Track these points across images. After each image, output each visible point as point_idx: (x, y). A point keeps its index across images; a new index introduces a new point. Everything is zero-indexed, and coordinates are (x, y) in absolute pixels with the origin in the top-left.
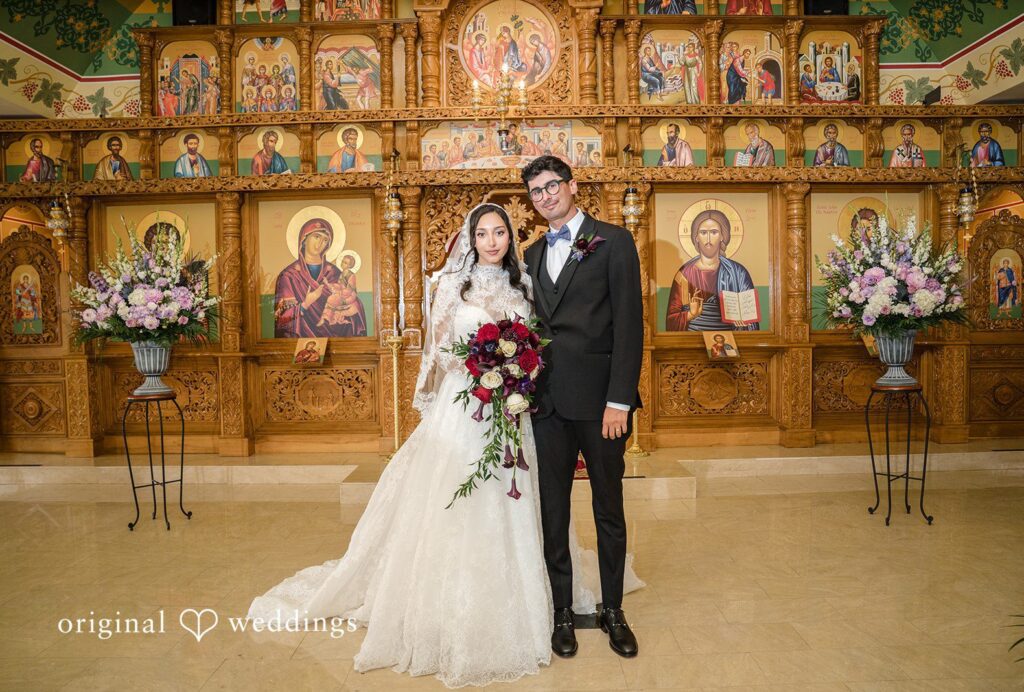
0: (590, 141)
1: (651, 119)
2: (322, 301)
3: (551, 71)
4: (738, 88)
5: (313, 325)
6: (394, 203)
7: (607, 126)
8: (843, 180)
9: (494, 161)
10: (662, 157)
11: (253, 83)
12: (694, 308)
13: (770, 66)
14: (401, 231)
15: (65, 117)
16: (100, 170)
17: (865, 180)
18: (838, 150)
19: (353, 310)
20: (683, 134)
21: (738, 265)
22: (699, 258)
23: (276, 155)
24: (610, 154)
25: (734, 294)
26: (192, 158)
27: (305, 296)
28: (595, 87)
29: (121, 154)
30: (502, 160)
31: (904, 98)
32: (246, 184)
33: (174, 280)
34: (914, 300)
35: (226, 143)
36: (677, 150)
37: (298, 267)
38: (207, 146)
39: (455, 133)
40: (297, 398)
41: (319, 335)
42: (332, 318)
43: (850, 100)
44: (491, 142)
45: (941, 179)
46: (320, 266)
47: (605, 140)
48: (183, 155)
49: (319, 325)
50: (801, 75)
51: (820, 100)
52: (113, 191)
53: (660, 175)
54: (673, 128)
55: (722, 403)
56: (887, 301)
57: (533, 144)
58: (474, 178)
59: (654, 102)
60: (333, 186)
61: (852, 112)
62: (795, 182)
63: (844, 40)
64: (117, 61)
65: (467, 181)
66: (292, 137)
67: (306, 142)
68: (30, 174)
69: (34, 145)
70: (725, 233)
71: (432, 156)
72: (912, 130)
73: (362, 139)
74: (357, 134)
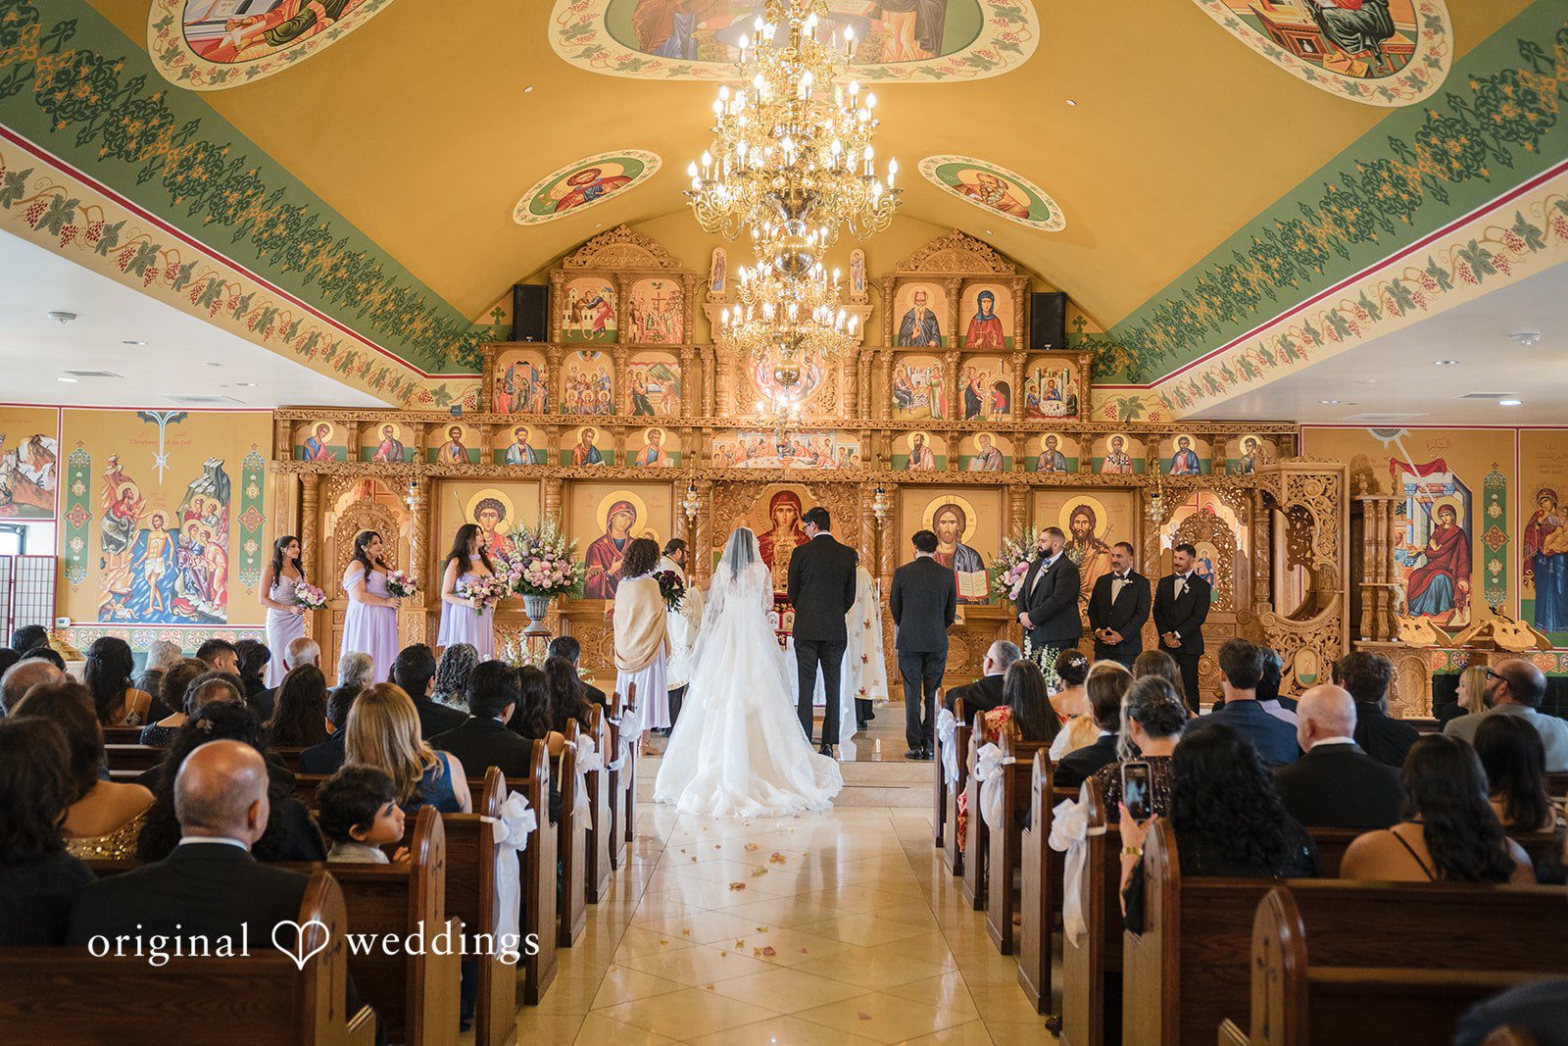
0: (851, 447)
1: (900, 431)
3: (820, 388)
4: (974, 406)
6: (691, 495)
7: (864, 436)
8: (1058, 483)
9: (771, 461)
10: (909, 461)
11: (575, 388)
13: (1002, 387)
14: (695, 518)
15: (413, 409)
16: (442, 453)
17: (1075, 483)
18: (1057, 457)
20: (926, 442)
21: (972, 550)
22: (939, 543)
23: (592, 448)
24: (866, 459)
25: (968, 574)
26: (522, 447)
27: (611, 565)
28: (856, 404)
29: (461, 441)
30: (779, 461)
31: (1117, 413)
35: (553, 439)
36: (922, 455)
37: (606, 541)
38: (535, 438)
39: (741, 437)
43: (1068, 416)
44: (769, 445)
45: (1140, 484)
46: (624, 540)
47: (863, 446)
48: (514, 445)
50: (1026, 395)
51: (1043, 416)
53: (905, 477)
54: (919, 437)
57: (804, 448)
58: (756, 476)
59: (904, 416)
60: (641, 477)
61: (1069, 427)
62: (1016, 484)
63: (1064, 365)
64: (458, 362)
65: (750, 478)
66: (607, 434)
67: (620, 440)
68: (381, 454)
69: (386, 431)
70: (962, 524)
71: (721, 454)
72: (1121, 441)
73: (664, 437)
74: (660, 434)
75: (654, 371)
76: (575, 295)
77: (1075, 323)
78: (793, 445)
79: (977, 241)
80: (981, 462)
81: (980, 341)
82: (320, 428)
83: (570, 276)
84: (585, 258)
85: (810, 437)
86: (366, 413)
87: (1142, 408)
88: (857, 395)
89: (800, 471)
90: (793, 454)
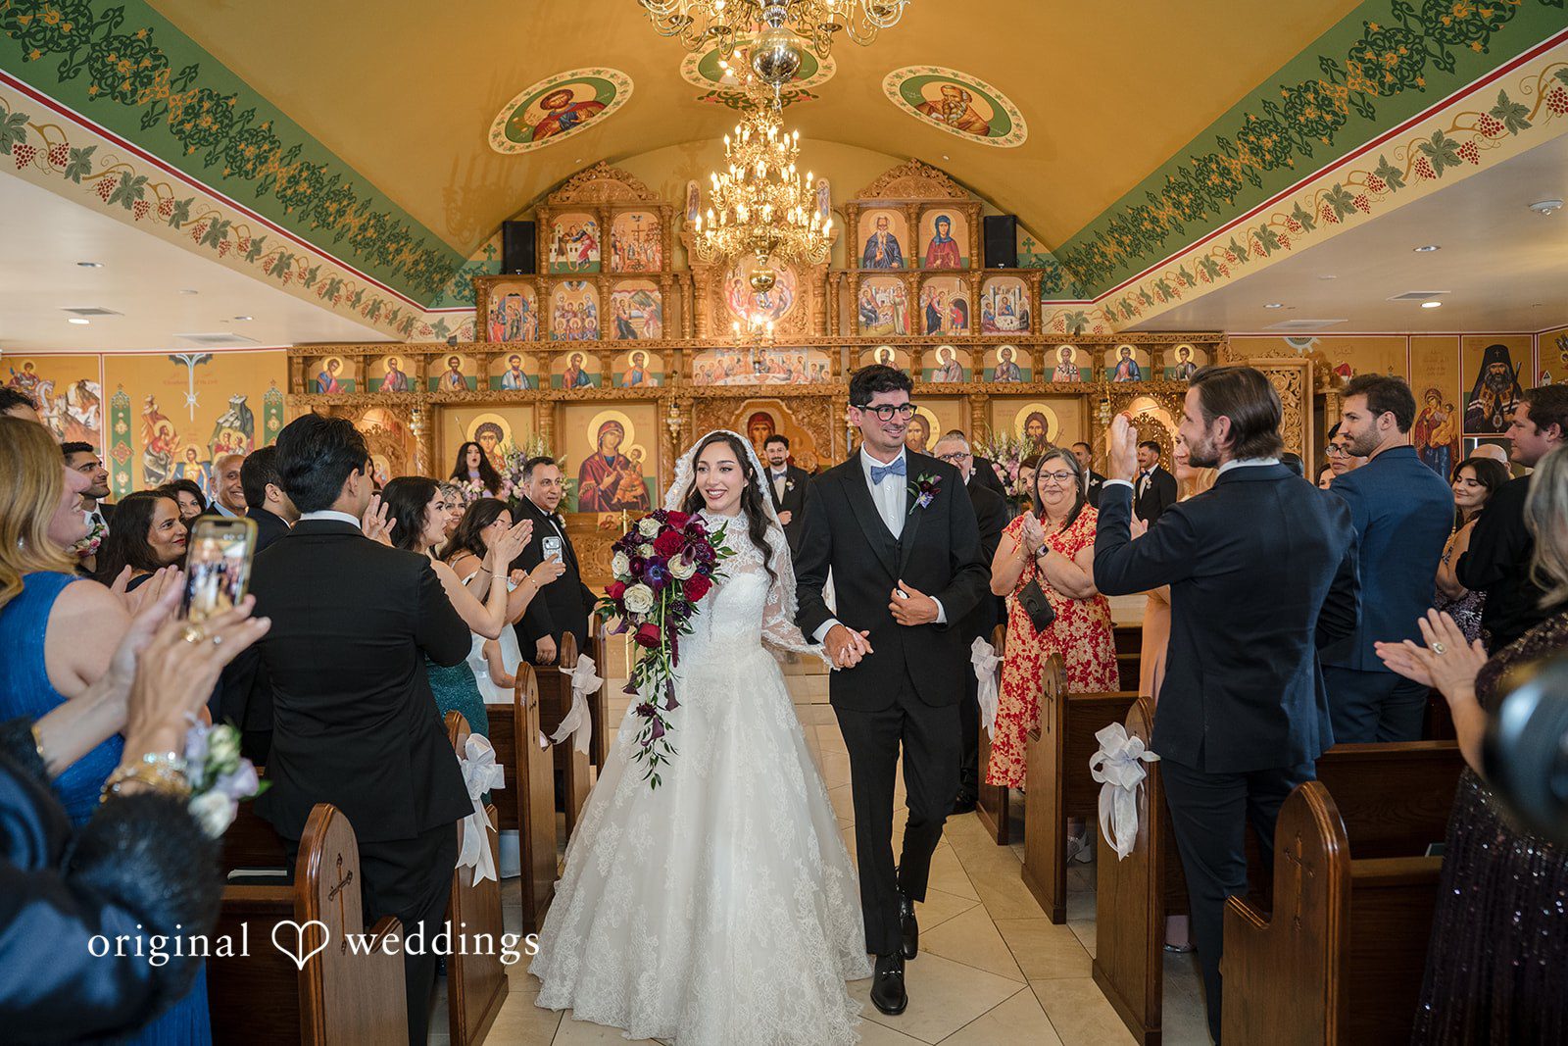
0: (822, 363)
2: (616, 484)
3: (791, 310)
4: (935, 322)
5: (609, 502)
6: (674, 412)
7: (834, 353)
8: (1014, 392)
9: (748, 378)
11: (563, 316)
13: (960, 304)
14: (678, 433)
15: (414, 341)
16: (442, 381)
17: (1030, 392)
18: (1012, 368)
19: (640, 491)
23: (581, 372)
24: (836, 374)
26: (516, 373)
27: (602, 480)
28: (825, 323)
29: (459, 369)
30: (755, 377)
31: (1065, 327)
35: (544, 364)
37: (597, 458)
38: (527, 364)
39: (719, 357)
40: (596, 559)
41: (614, 510)
42: (623, 497)
43: (1020, 330)
44: (746, 364)
45: (1088, 391)
46: (614, 457)
47: (834, 362)
48: (509, 371)
49: (613, 502)
50: (982, 311)
51: (998, 330)
54: (884, 353)
57: (778, 365)
58: (734, 392)
59: (872, 333)
60: (627, 397)
61: (1022, 339)
62: (976, 394)
63: (1017, 283)
64: (455, 297)
65: (729, 394)
66: (594, 359)
67: (606, 363)
68: (387, 385)
69: (390, 363)
70: (926, 431)
71: (701, 373)
72: (1069, 351)
73: (647, 359)
74: (644, 356)
75: (636, 298)
76: (560, 230)
77: (1024, 244)
78: (768, 363)
79: (934, 168)
80: (943, 374)
81: (938, 262)
82: (331, 363)
83: (554, 211)
84: (567, 194)
85: (784, 355)
86: (371, 347)
87: (1087, 322)
88: (825, 314)
89: (776, 386)
90: (769, 370)
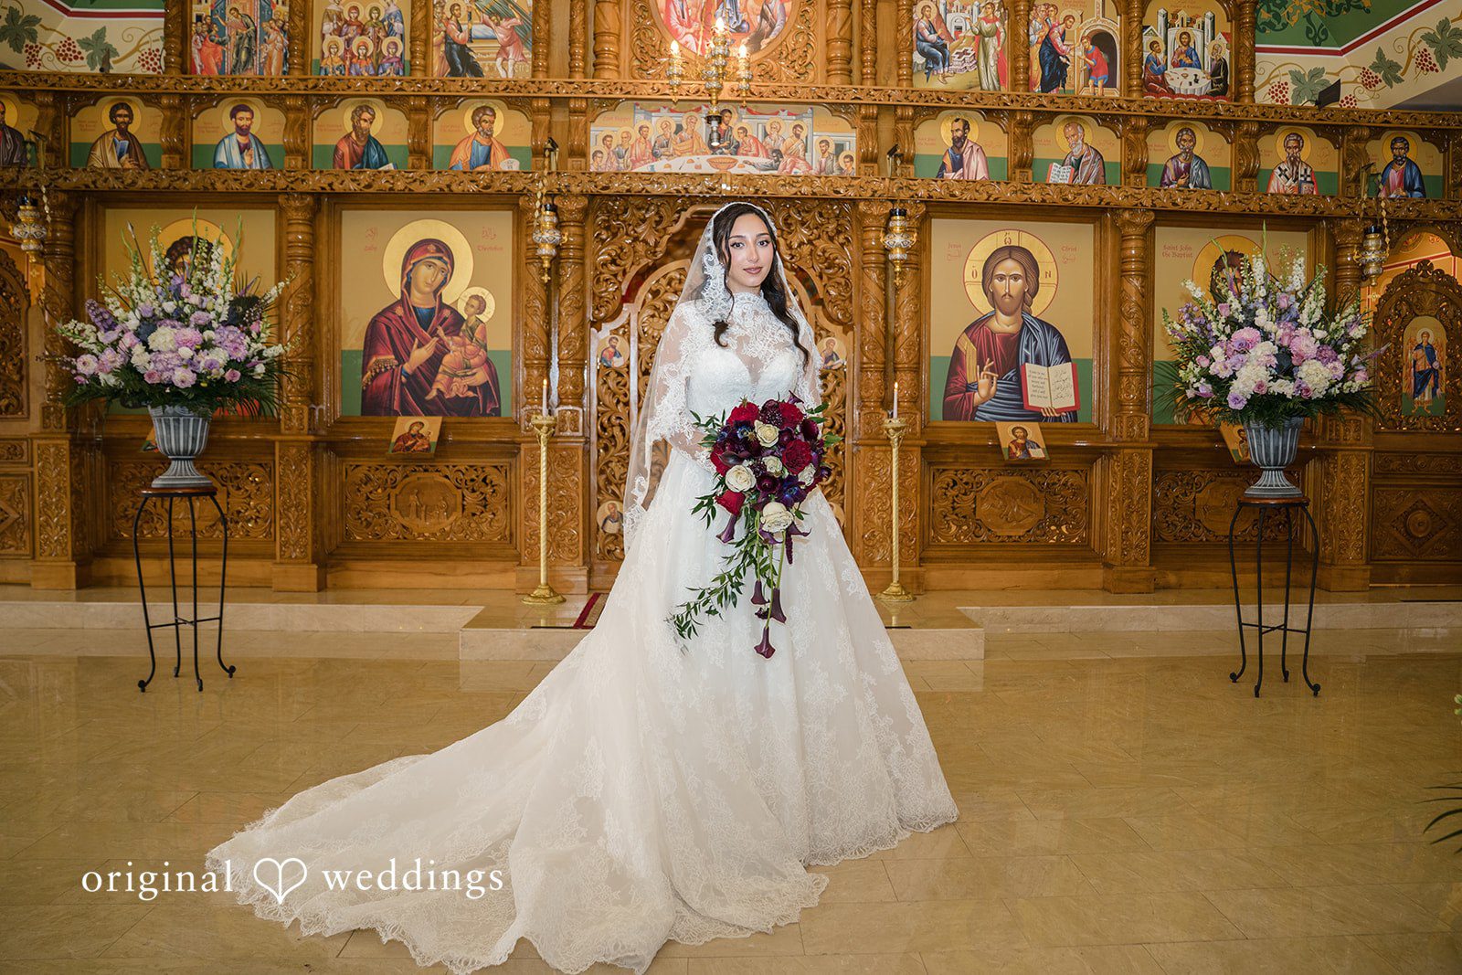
0: (840, 139)
1: (929, 110)
2: (434, 362)
4: (1056, 70)
5: (420, 397)
6: (548, 218)
7: (865, 118)
8: (1202, 208)
9: (697, 162)
10: (943, 166)
12: (984, 386)
13: (1102, 41)
14: (556, 260)
16: (98, 152)
17: (1233, 209)
18: (1195, 166)
19: (480, 377)
20: (973, 135)
21: (1050, 327)
22: (993, 315)
23: (370, 141)
24: (868, 159)
25: (1042, 369)
26: (243, 140)
27: (409, 355)
28: (849, 60)
29: (132, 129)
30: (710, 161)
31: (1289, 96)
32: (324, 182)
33: (219, 315)
34: (1300, 374)
35: (296, 121)
36: (966, 157)
37: (399, 311)
38: (267, 124)
39: (640, 119)
40: (393, 506)
41: (428, 413)
42: (449, 388)
43: (1213, 95)
44: (693, 135)
45: (1339, 212)
46: (433, 309)
47: (861, 137)
48: (228, 136)
49: (428, 398)
50: (1146, 55)
51: (1172, 92)
52: (117, 185)
53: (938, 191)
54: (959, 125)
55: (1021, 527)
56: (1263, 374)
57: (756, 140)
58: (669, 186)
60: (458, 191)
61: (1216, 111)
62: (1131, 210)
63: (1207, 8)
65: (658, 192)
66: (397, 114)
67: (417, 123)
71: (605, 151)
73: (501, 122)
74: (494, 115)
75: (482, 2)
78: (736, 136)
88: (850, 42)
89: (750, 178)
90: (737, 149)
